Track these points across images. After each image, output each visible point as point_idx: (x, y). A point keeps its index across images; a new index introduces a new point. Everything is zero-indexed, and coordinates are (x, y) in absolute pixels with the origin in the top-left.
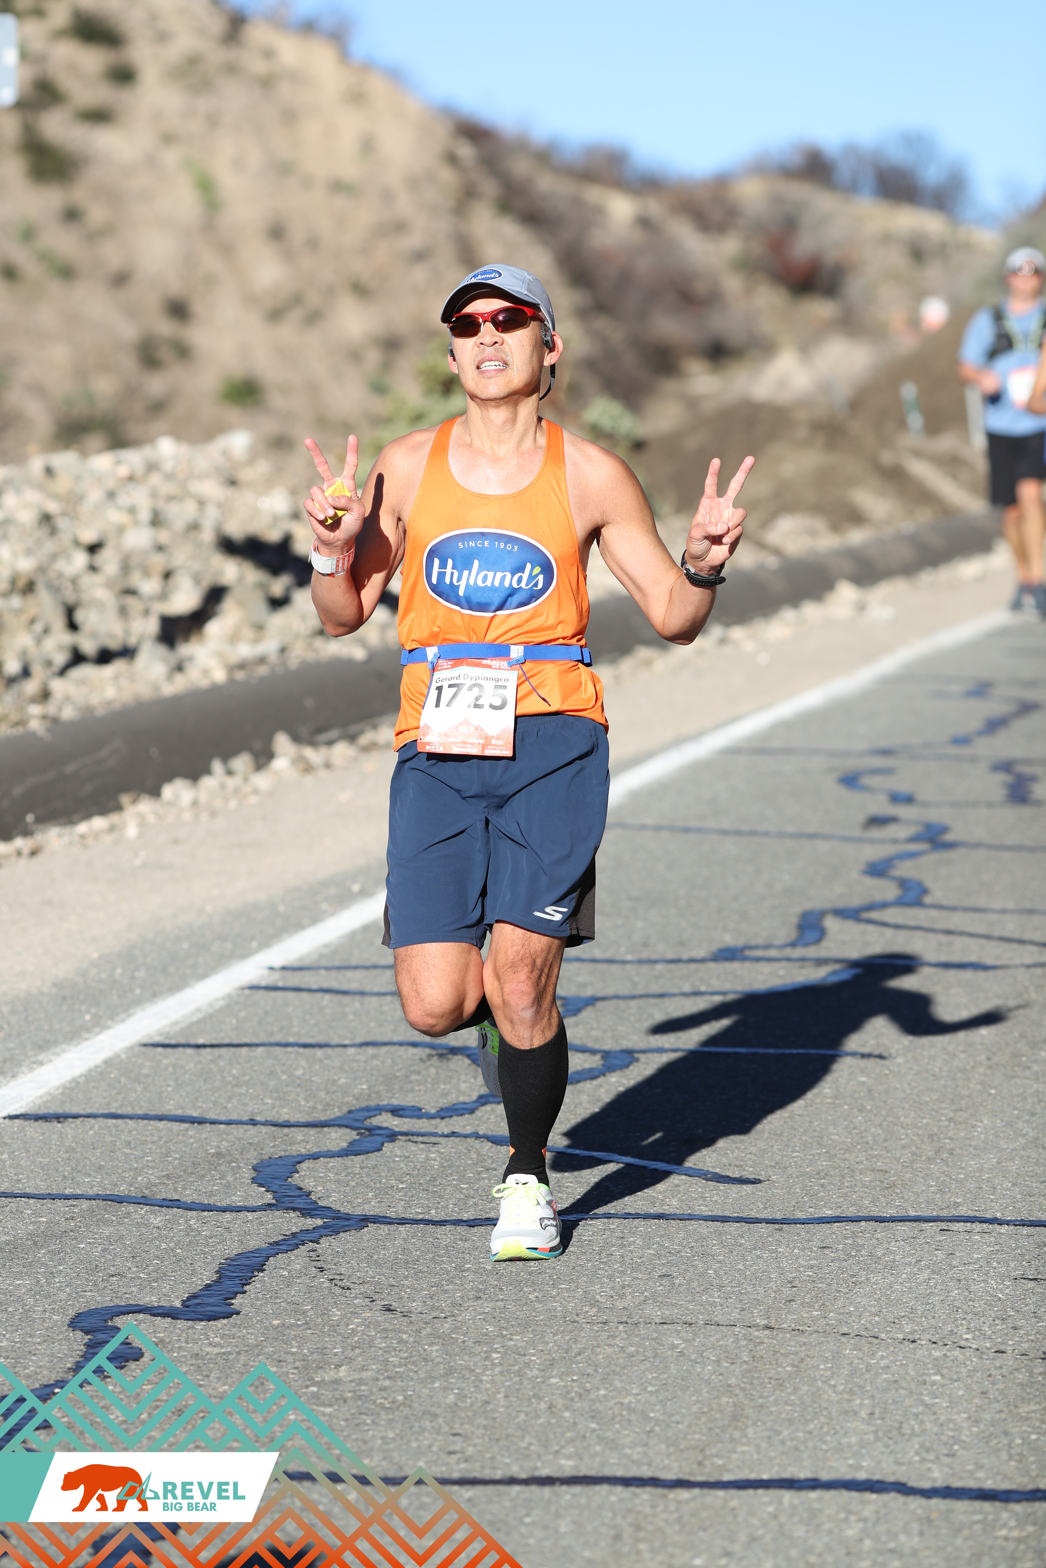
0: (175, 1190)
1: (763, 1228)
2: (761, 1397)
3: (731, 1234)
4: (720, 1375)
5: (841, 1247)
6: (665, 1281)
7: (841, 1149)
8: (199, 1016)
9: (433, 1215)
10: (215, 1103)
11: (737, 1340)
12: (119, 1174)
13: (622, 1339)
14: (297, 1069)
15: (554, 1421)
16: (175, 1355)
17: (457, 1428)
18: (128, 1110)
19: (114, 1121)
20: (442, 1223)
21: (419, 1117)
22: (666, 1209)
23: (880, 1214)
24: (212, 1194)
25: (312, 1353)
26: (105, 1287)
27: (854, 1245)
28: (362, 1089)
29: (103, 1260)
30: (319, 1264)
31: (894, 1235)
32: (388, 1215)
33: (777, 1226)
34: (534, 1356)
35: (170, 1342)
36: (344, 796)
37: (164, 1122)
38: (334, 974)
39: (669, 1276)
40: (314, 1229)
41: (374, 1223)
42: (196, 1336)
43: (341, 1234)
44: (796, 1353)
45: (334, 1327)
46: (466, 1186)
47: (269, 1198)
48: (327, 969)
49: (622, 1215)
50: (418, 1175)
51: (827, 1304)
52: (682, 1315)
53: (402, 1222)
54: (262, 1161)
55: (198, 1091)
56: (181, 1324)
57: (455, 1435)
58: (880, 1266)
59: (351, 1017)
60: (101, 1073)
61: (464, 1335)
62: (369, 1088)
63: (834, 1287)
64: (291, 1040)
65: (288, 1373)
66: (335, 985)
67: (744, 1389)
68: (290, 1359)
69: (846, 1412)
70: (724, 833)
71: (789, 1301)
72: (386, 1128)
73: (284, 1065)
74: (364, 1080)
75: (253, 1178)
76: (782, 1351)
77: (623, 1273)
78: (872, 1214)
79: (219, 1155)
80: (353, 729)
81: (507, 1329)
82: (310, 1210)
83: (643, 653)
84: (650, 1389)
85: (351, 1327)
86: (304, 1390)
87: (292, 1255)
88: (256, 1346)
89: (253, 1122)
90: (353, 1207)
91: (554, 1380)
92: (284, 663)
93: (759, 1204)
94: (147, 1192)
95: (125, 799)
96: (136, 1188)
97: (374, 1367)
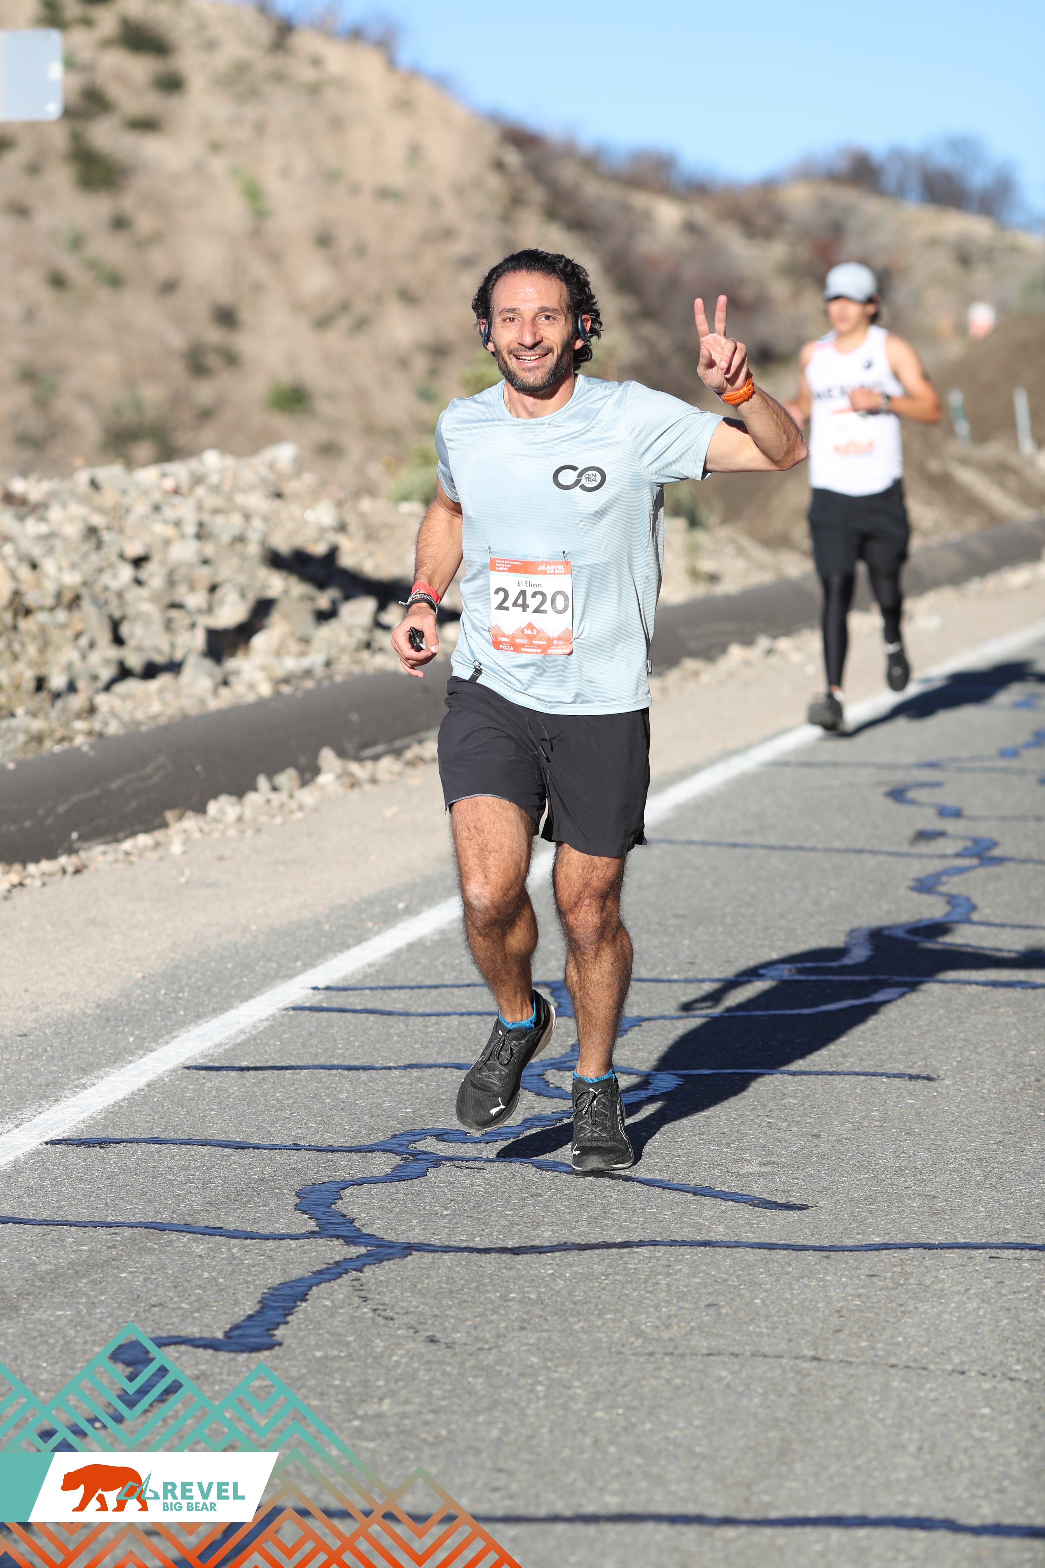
0: (218, 1217)
1: (810, 1256)
2: (809, 1430)
3: (778, 1262)
4: (768, 1407)
5: (889, 1275)
6: (711, 1311)
7: (889, 1174)
8: (243, 1037)
9: (478, 1242)
10: (258, 1127)
11: (784, 1372)
12: (162, 1201)
13: (668, 1371)
14: (340, 1092)
15: (599, 1456)
16: (217, 1388)
17: (501, 1464)
18: (171, 1135)
19: (157, 1146)
20: (487, 1251)
21: (464, 1142)
22: (713, 1237)
23: (929, 1241)
24: (255, 1221)
25: (354, 1386)
26: (147, 1318)
27: (903, 1274)
28: (406, 1112)
29: (144, 1290)
30: (363, 1294)
31: (943, 1262)
32: (432, 1243)
33: (824, 1254)
34: (578, 1387)
35: (212, 1375)
36: (389, 812)
37: (206, 1147)
38: (379, 994)
39: (715, 1305)
40: (358, 1257)
41: (418, 1251)
42: (238, 1369)
43: (385, 1263)
44: (843, 1386)
45: (377, 1359)
46: (511, 1213)
47: (312, 1225)
48: (371, 989)
49: (668, 1242)
50: (462, 1201)
51: (875, 1334)
52: (729, 1346)
53: (447, 1249)
54: (306, 1187)
55: (242, 1115)
56: (223, 1356)
57: (500, 1470)
58: (928, 1295)
59: (396, 1038)
60: (145, 1097)
61: (510, 1366)
62: (414, 1112)
63: (882, 1317)
64: (335, 1062)
65: (329, 1407)
66: (380, 1006)
67: (791, 1423)
68: (332, 1392)
69: (894, 1447)
70: (772, 848)
71: (838, 1331)
72: (431, 1153)
73: (328, 1088)
74: (408, 1103)
75: (296, 1205)
76: (830, 1383)
77: (669, 1302)
78: (920, 1241)
79: (262, 1180)
80: (398, 743)
81: (551, 1360)
82: (354, 1238)
83: (690, 664)
84: (697, 1422)
85: (395, 1358)
86: (346, 1425)
87: (335, 1285)
88: (298, 1379)
89: (296, 1147)
90: (397, 1235)
91: (599, 1414)
92: (330, 677)
93: (807, 1231)
94: (189, 1220)
95: (169, 816)
96: (179, 1216)
97: (418, 1400)
